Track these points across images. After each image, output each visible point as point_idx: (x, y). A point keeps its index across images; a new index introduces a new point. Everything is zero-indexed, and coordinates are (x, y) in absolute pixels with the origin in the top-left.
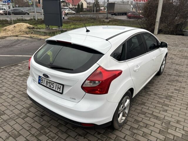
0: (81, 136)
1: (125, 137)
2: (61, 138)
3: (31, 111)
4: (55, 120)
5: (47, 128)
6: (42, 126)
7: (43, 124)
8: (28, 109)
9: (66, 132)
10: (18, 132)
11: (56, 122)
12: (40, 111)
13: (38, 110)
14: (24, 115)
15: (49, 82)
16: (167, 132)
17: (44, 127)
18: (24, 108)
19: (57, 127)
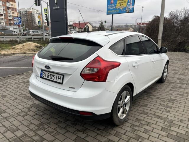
0: (80, 131)
1: (125, 133)
2: (60, 133)
3: (31, 111)
4: (55, 118)
5: (46, 125)
6: (41, 122)
7: (42, 121)
8: (29, 109)
9: (65, 128)
10: (17, 127)
11: (55, 119)
12: (40, 111)
13: (39, 110)
14: (25, 113)
15: (50, 75)
16: (170, 129)
17: (43, 123)
18: (25, 108)
19: (56, 124)
